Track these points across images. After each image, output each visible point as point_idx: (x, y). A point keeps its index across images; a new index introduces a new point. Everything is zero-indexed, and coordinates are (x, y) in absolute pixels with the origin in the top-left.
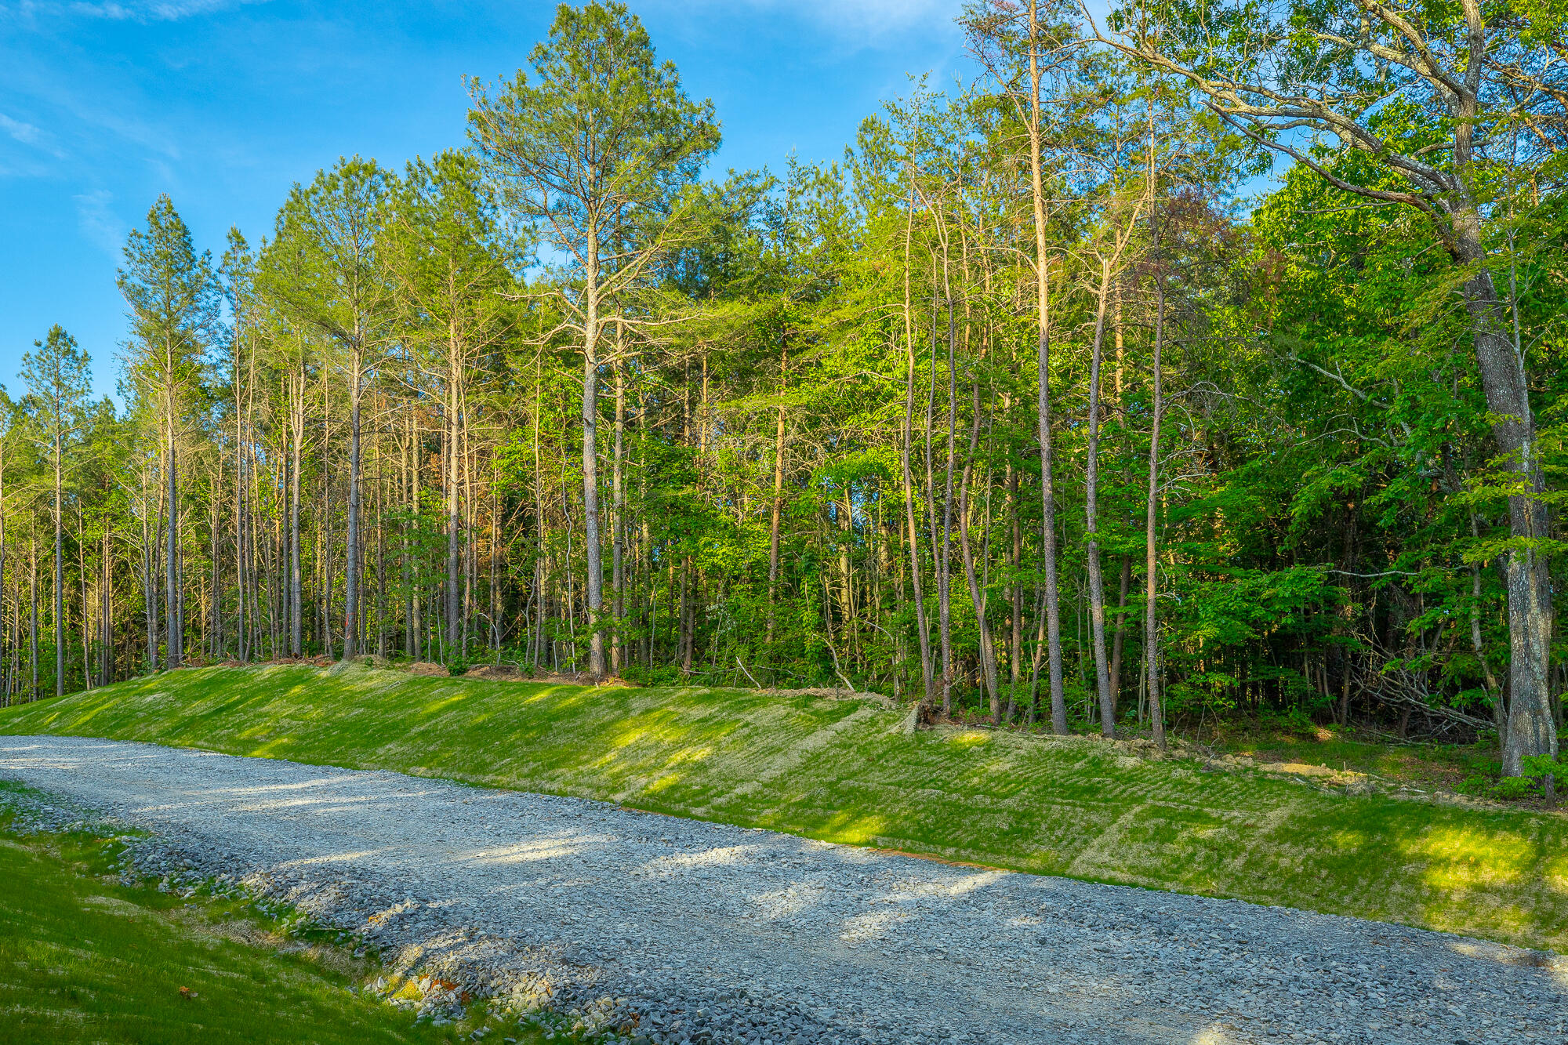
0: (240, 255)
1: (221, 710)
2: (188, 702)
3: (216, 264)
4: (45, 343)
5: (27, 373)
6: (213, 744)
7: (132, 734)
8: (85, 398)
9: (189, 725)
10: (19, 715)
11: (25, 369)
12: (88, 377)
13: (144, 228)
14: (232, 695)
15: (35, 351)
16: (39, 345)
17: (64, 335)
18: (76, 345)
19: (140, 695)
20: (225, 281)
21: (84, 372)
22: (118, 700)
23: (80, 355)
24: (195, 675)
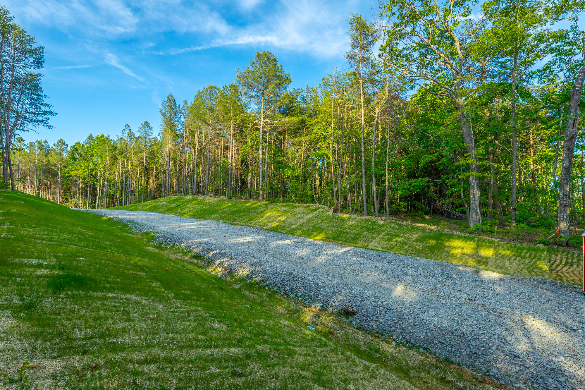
0: (186, 106)
1: (178, 206)
2: (170, 204)
3: (181, 107)
4: (143, 124)
5: (139, 131)
6: (176, 214)
7: (158, 211)
8: (151, 136)
9: (170, 209)
10: (134, 206)
12: (152, 132)
13: (166, 100)
14: (180, 203)
15: (141, 126)
17: (148, 123)
18: (150, 125)
19: (160, 202)
20: (183, 111)
22: (155, 203)
23: (151, 127)
24: (172, 198)
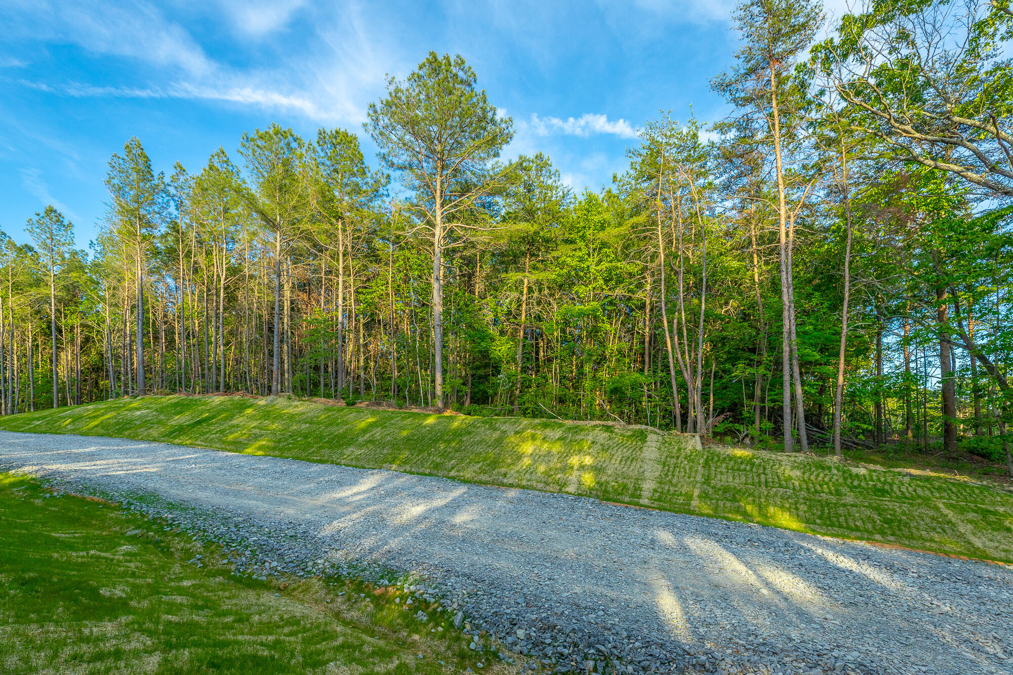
1: (199, 423)
2: (170, 417)
3: (167, 180)
5: (31, 230)
6: (209, 444)
7: (137, 435)
8: (70, 247)
9: (181, 430)
11: (29, 227)
12: (72, 236)
13: (123, 154)
14: (202, 413)
16: (38, 215)
17: (55, 211)
18: (63, 218)
19: (130, 410)
20: (172, 190)
21: (69, 233)
22: (113, 414)
23: (66, 223)
24: (163, 400)
